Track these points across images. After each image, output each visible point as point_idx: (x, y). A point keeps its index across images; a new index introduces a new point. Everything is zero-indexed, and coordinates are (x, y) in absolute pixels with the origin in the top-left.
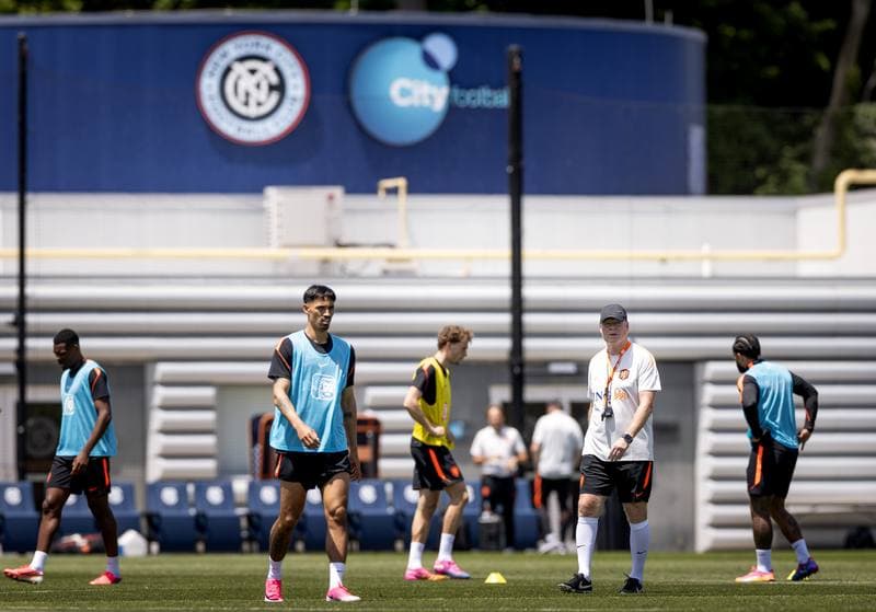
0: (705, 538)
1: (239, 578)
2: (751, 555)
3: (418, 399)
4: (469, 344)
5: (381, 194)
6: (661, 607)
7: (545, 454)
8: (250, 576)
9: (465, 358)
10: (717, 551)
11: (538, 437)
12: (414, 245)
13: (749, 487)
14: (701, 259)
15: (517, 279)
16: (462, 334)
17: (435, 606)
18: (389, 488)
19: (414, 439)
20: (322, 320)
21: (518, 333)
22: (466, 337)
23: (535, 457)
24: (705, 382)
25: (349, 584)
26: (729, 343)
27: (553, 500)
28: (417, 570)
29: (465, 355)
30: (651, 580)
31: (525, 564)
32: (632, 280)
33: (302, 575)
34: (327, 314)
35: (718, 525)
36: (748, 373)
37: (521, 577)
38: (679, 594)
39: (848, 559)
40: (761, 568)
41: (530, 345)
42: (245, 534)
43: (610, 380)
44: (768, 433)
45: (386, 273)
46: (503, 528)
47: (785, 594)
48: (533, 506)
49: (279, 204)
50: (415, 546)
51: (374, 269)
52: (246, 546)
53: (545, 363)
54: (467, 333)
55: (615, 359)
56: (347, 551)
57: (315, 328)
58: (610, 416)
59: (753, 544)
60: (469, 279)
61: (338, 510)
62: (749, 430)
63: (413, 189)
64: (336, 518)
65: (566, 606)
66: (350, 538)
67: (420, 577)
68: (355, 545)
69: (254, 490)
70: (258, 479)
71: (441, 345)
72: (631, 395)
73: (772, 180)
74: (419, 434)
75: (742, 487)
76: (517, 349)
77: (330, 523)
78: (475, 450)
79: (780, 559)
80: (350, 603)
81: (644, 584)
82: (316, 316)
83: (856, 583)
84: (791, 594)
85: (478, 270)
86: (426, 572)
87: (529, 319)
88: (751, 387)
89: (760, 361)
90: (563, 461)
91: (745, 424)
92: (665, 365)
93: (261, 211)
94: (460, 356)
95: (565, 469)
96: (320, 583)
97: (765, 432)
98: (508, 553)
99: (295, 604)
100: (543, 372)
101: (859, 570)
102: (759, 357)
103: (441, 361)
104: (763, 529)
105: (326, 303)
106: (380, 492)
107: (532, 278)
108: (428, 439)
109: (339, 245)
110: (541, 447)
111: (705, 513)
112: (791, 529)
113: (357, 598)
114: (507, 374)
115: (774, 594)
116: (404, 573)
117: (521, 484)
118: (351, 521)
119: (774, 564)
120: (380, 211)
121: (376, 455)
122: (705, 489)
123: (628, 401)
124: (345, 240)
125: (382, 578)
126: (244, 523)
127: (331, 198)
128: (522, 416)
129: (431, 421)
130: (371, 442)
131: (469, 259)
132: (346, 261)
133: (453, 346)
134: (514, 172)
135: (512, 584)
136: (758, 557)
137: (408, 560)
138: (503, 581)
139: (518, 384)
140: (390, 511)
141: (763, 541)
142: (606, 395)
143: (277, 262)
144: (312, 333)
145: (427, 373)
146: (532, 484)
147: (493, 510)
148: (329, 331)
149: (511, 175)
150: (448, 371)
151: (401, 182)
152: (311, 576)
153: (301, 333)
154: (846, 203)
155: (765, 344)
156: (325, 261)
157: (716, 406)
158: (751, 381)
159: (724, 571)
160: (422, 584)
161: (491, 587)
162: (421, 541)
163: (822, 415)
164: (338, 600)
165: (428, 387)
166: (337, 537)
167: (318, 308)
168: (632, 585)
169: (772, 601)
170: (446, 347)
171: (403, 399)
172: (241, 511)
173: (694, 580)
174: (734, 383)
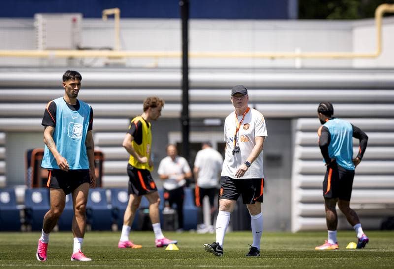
0: (297, 224)
1: (19, 246)
2: (325, 233)
3: (131, 141)
4: (162, 108)
5: (105, 18)
6: (271, 264)
7: (201, 173)
8: (25, 246)
9: (160, 116)
10: (304, 232)
11: (197, 163)
12: (124, 48)
13: (324, 193)
14: (295, 57)
15: (185, 69)
16: (158, 103)
17: (137, 264)
18: (109, 193)
19: (129, 165)
20: (74, 92)
21: (186, 101)
22: (160, 104)
23: (196, 176)
24: (297, 130)
25: (85, 251)
26: (315, 108)
27: (206, 200)
28: (125, 242)
29: (159, 114)
30: (265, 249)
31: (191, 239)
32: (254, 70)
33: (57, 245)
34: (76, 88)
35: (304, 216)
36: (325, 125)
37: (187, 247)
38: (282, 257)
39: (382, 236)
40: (331, 241)
41: (193, 108)
42: (22, 220)
43: (238, 130)
44: (335, 161)
45: (107, 65)
46: (176, 218)
47: (345, 257)
48: (195, 204)
49: (44, 24)
50: (125, 227)
51: (100, 63)
52: (23, 228)
53: (202, 119)
54: (161, 102)
55: (241, 117)
56: (85, 230)
57: (69, 96)
58: (238, 152)
59: (326, 227)
60: (156, 69)
61: (81, 206)
62: (323, 159)
63: (123, 16)
64: (80, 210)
65: (214, 264)
66: (87, 223)
67: (127, 246)
68: (88, 227)
69: (28, 194)
70: (30, 188)
71: (146, 109)
72: (250, 139)
73: (338, 10)
74: (132, 161)
75: (320, 193)
76: (185, 111)
77: (76, 214)
78: (161, 171)
79: (341, 236)
80: (85, 262)
81: (260, 251)
82: (70, 89)
83: (388, 250)
84: (348, 257)
85: (162, 63)
86: (131, 244)
87: (193, 93)
88: (325, 134)
89: (333, 118)
90: (213, 178)
91: (321, 156)
92: (271, 121)
93: (33, 28)
94: (156, 115)
95: (214, 183)
96: (67, 250)
97: (332, 160)
98: (179, 232)
99: (52, 262)
100: (201, 124)
101: (389, 243)
102: (332, 116)
103: (145, 118)
104: (332, 218)
105: (76, 81)
106: (103, 196)
107: (194, 68)
108: (138, 165)
109: (79, 48)
110: (199, 169)
111: (297, 208)
112: (352, 218)
113: (90, 259)
114: (179, 126)
115: (338, 257)
116: (118, 244)
117: (188, 191)
118: (87, 213)
119: (338, 239)
120: (104, 28)
121: (101, 174)
122: (298, 194)
123: (248, 142)
124: (83, 45)
125: (105, 247)
126: (22, 214)
127: (75, 20)
128: (188, 150)
129: (139, 154)
130: (98, 166)
131: (156, 57)
132: (83, 58)
133: (153, 109)
134: (184, 5)
135: (182, 251)
136: (329, 235)
137: (120, 236)
138: (177, 249)
139: (186, 132)
140: (109, 207)
141: (332, 225)
142: (236, 139)
143: (43, 58)
144: (67, 99)
145: (137, 126)
146: (194, 191)
147: (171, 206)
148: (77, 98)
149: (182, 7)
150: (150, 124)
151: (116, 11)
152: (62, 245)
153: (61, 99)
154: (382, 24)
155: (337, 108)
156: (71, 58)
157: (304, 145)
158: (326, 130)
159: (308, 243)
160: (129, 250)
161: (170, 252)
162: (129, 225)
163: (369, 150)
164: (78, 260)
165: (137, 134)
166: (80, 222)
167: (71, 84)
168: (254, 252)
169: (337, 261)
170: (148, 110)
171: (122, 140)
172: (20, 207)
173: (290, 248)
174: (316, 131)
